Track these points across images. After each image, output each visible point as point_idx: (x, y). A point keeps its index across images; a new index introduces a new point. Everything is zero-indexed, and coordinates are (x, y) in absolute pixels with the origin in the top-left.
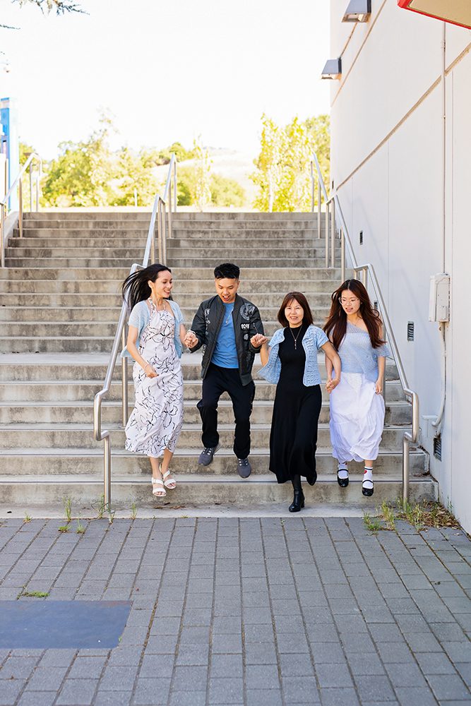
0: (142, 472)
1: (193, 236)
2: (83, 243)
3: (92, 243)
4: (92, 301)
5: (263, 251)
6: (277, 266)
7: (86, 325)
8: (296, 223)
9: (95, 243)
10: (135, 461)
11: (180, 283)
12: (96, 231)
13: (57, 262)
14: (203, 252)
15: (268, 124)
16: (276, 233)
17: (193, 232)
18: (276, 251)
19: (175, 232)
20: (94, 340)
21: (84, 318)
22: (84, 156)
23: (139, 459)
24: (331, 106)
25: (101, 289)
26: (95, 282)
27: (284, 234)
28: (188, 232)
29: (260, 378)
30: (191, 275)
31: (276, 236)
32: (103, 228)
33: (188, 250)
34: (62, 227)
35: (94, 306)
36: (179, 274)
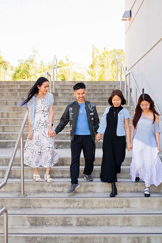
0: (30, 225)
1: (64, 91)
2: (14, 95)
3: (18, 95)
4: (15, 122)
5: (96, 98)
6: (102, 105)
7: (10, 134)
8: (110, 86)
9: (20, 94)
10: (26, 218)
11: (57, 113)
12: (21, 89)
13: (2, 103)
14: (68, 99)
15: (95, 49)
16: (101, 90)
17: (64, 90)
18: (102, 98)
19: (56, 90)
20: (13, 142)
21: (10, 130)
22: (27, 64)
23: (28, 217)
24: (125, 34)
25: (19, 116)
26: (16, 113)
27: (105, 90)
28: (62, 90)
29: (97, 164)
30: (62, 109)
31: (101, 91)
32: (24, 88)
33: (62, 97)
34: (6, 88)
35: (15, 124)
36: (57, 109)
